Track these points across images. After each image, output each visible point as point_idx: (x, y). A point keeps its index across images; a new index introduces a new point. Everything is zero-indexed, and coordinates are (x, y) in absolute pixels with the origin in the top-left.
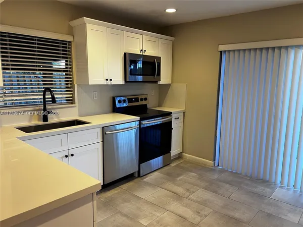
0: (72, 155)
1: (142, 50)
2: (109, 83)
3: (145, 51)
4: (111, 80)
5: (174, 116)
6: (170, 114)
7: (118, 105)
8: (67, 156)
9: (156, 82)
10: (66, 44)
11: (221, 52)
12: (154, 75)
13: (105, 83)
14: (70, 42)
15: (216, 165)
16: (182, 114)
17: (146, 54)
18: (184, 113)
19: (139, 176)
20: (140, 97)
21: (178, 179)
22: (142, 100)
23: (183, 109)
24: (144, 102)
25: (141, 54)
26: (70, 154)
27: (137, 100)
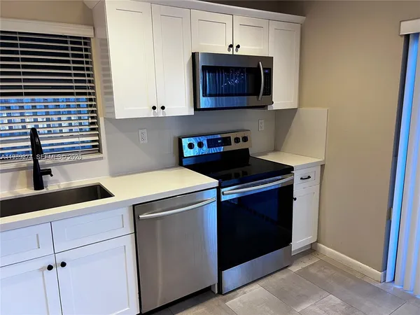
0: (63, 265)
1: (231, 46)
2: (160, 113)
3: (238, 46)
4: (163, 108)
5: (297, 175)
6: (288, 170)
7: (188, 153)
8: (50, 268)
9: (264, 107)
10: (80, 43)
11: (407, 37)
12: (257, 93)
13: (151, 114)
14: (89, 39)
15: (389, 278)
16: (319, 168)
17: (241, 52)
18: (323, 166)
19: (220, 292)
20: (233, 136)
21: (299, 310)
22: (237, 140)
23: (319, 159)
24: (241, 146)
25: (231, 53)
26: (59, 262)
27: (226, 141)
